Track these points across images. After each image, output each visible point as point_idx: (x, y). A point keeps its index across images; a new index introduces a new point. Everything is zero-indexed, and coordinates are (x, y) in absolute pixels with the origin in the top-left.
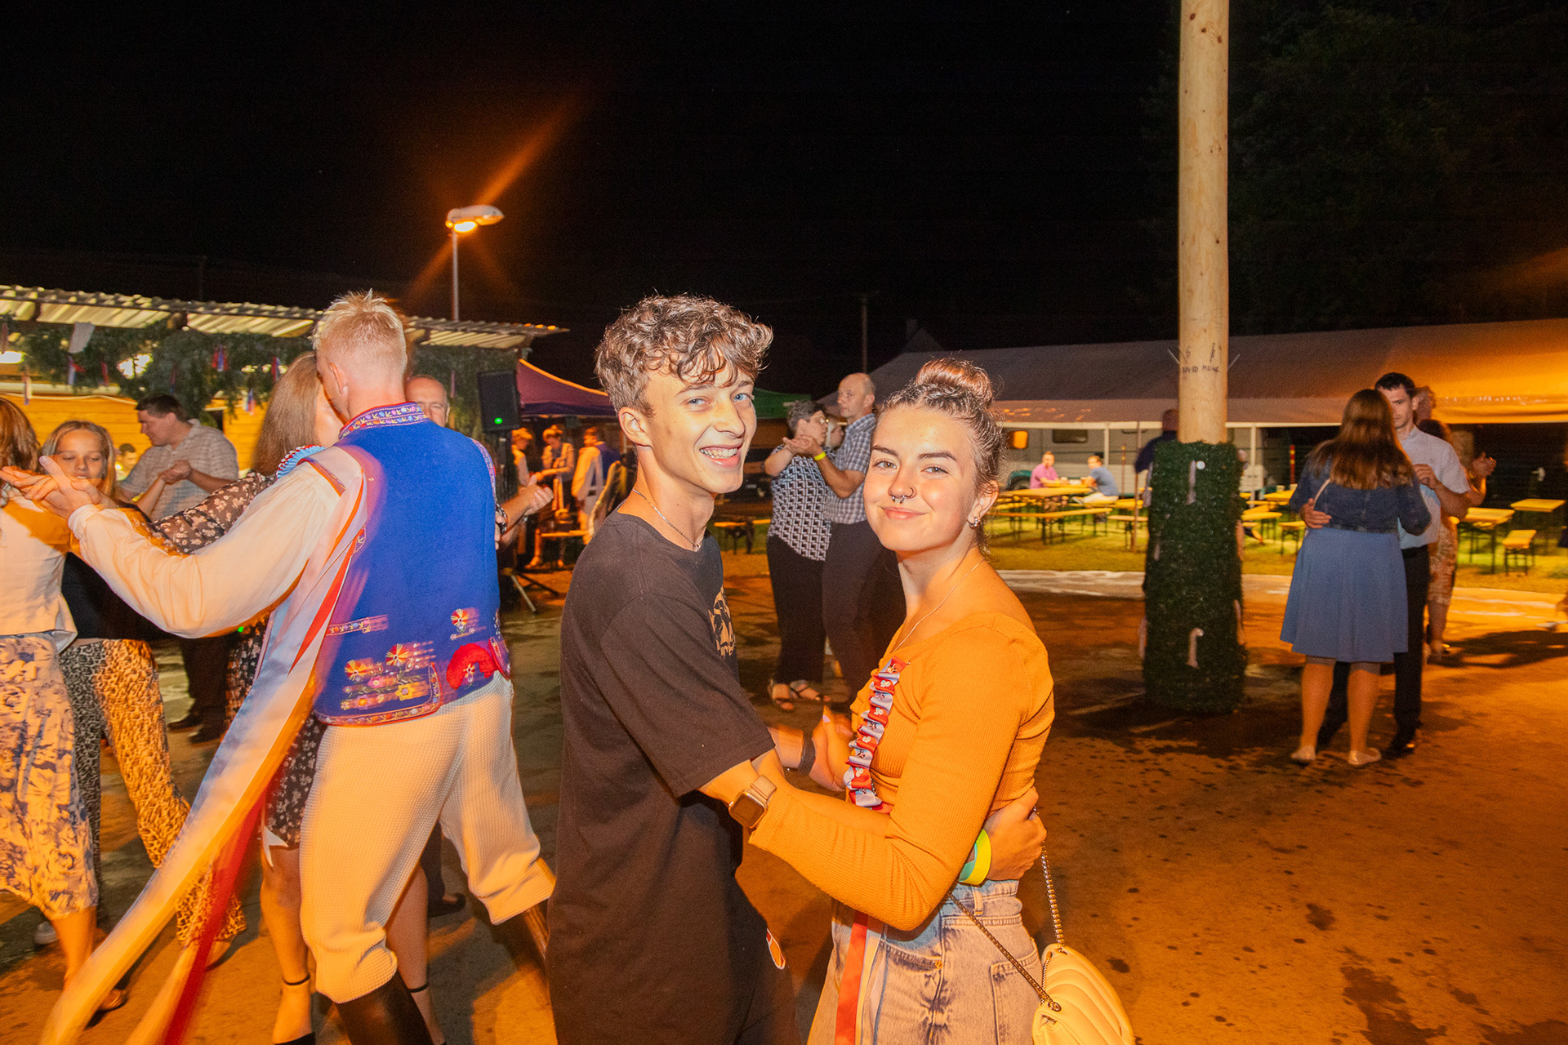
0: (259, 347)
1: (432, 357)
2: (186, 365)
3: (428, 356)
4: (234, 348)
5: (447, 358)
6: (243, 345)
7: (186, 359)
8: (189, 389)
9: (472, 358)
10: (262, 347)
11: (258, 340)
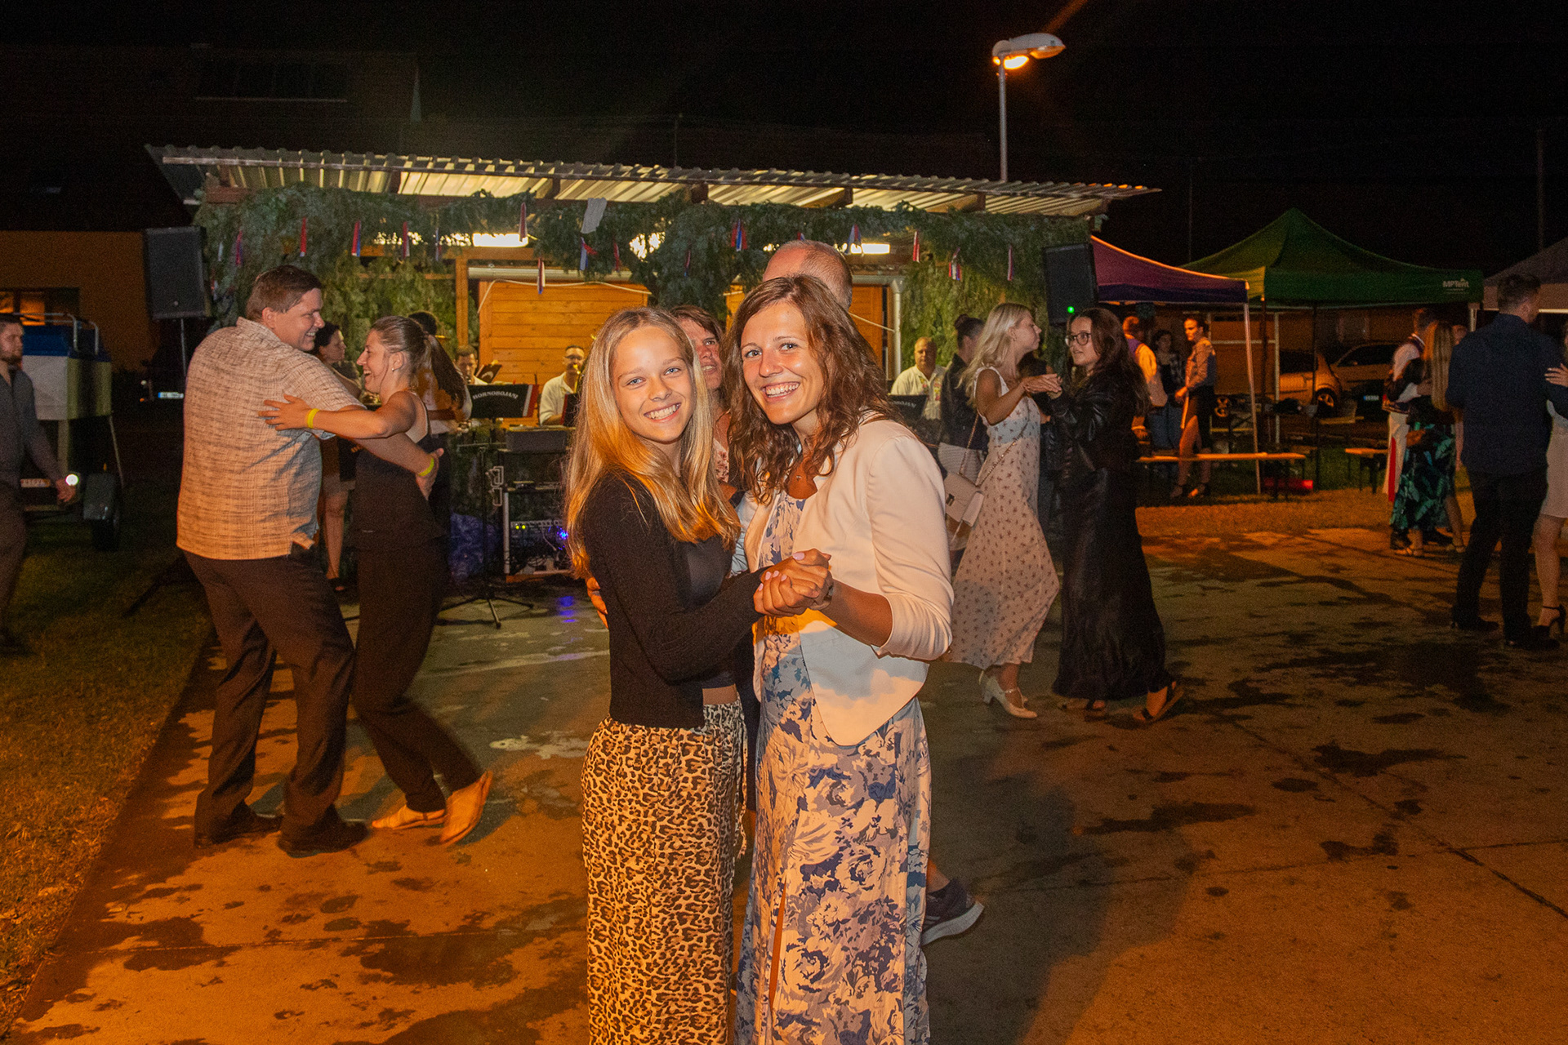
0: (781, 221)
1: (986, 230)
2: (702, 244)
3: (980, 230)
4: (754, 222)
6: (763, 219)
7: (701, 238)
8: (704, 273)
9: (1032, 228)
10: (784, 222)
11: (780, 213)
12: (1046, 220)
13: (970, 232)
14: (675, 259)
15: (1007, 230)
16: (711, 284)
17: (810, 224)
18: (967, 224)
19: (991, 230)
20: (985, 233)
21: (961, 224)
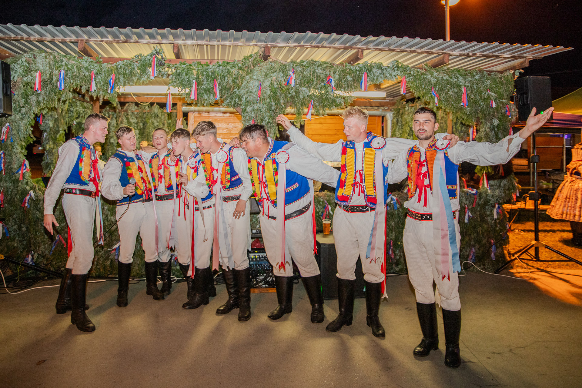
0: (319, 71)
1: (446, 77)
2: (267, 83)
3: (442, 77)
4: (302, 72)
5: (457, 78)
6: (308, 70)
7: (267, 80)
8: (268, 100)
9: (477, 77)
10: (321, 71)
11: (318, 66)
12: (485, 72)
13: (438, 79)
14: (251, 92)
15: (461, 78)
16: (273, 108)
17: (337, 72)
18: (435, 74)
19: (451, 78)
20: (446, 80)
21: (432, 74)
